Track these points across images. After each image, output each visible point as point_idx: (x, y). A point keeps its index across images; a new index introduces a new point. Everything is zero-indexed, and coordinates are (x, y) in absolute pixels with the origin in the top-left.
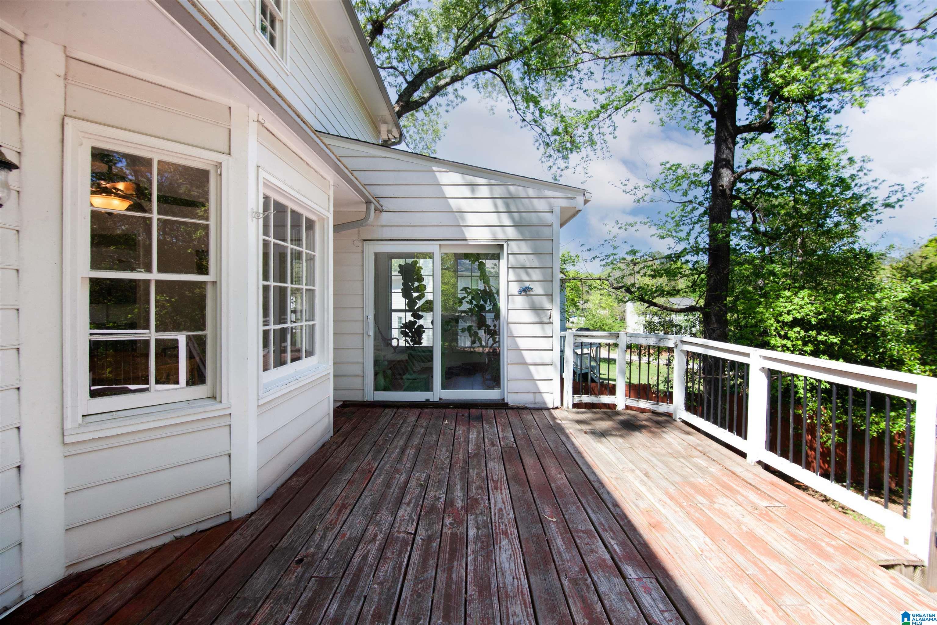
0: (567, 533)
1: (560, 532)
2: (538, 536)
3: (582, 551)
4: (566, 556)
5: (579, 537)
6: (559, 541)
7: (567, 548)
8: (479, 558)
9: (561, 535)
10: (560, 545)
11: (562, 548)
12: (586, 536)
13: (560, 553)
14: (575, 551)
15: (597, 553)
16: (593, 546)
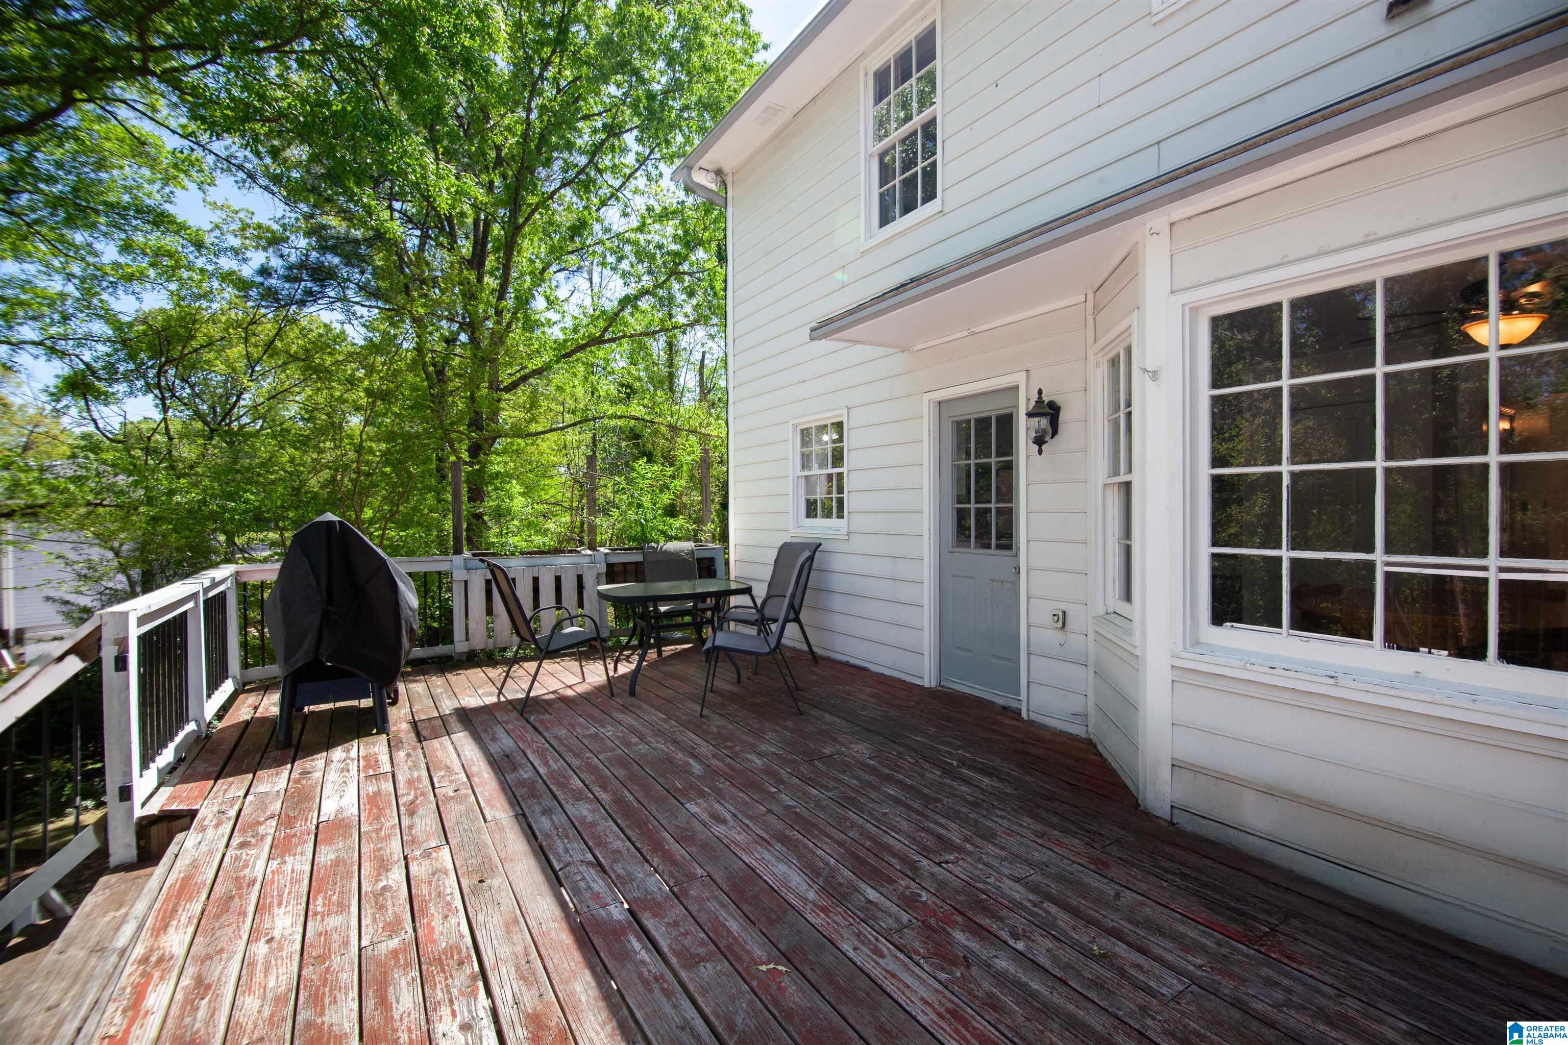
0: (728, 947)
1: (740, 945)
2: (771, 923)
3: (692, 921)
4: (713, 906)
5: (703, 944)
6: (734, 925)
7: (717, 917)
8: (821, 864)
9: (736, 939)
10: (729, 918)
11: (723, 914)
12: (693, 950)
13: (723, 906)
14: (703, 918)
15: (668, 924)
16: (675, 933)
